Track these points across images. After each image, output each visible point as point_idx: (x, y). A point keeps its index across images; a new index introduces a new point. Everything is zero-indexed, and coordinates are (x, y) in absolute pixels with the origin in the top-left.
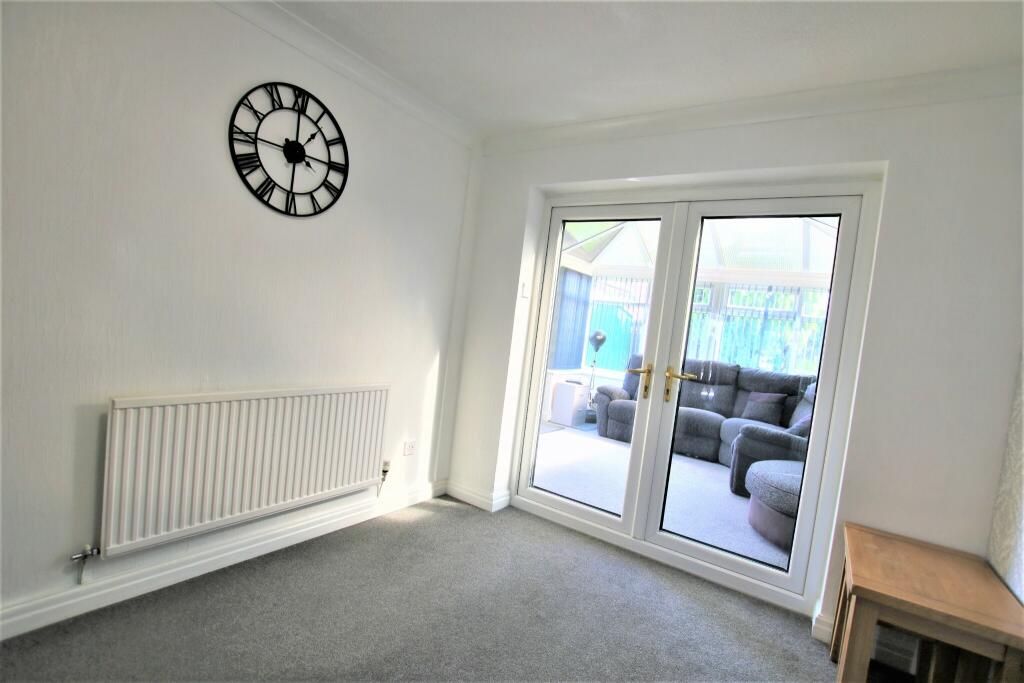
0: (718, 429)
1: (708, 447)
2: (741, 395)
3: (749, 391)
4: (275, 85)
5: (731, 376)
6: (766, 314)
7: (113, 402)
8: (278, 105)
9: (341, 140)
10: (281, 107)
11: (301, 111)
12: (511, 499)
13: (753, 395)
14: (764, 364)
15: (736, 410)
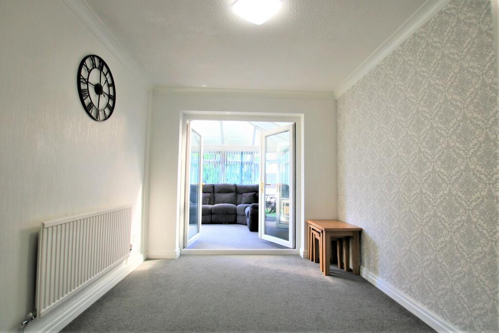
0: (236, 210)
1: (232, 218)
2: (239, 196)
3: (242, 194)
4: (94, 56)
5: (234, 189)
6: (242, 163)
7: (43, 224)
8: (94, 66)
9: (113, 85)
10: (95, 67)
11: (101, 69)
12: (180, 252)
13: (244, 194)
14: (247, 183)
15: (238, 201)
